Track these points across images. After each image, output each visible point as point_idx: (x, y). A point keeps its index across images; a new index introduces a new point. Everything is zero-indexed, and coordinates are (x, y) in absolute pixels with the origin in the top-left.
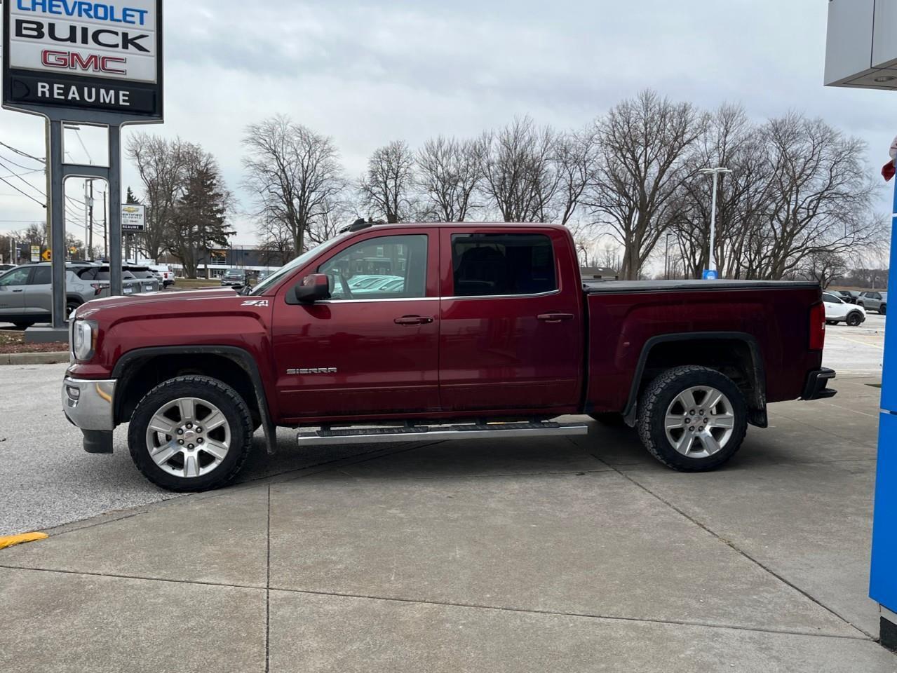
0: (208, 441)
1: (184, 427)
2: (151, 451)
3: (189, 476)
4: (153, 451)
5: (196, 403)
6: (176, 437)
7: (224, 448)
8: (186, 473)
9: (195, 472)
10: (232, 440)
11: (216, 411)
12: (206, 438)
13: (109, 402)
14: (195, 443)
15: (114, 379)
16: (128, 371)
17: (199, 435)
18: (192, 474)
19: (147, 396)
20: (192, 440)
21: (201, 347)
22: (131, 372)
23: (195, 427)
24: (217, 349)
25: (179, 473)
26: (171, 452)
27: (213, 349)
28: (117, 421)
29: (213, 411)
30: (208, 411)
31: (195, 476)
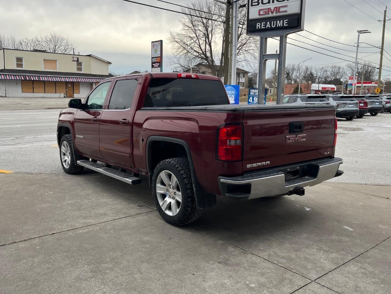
26: (65, 159)
31: (67, 168)
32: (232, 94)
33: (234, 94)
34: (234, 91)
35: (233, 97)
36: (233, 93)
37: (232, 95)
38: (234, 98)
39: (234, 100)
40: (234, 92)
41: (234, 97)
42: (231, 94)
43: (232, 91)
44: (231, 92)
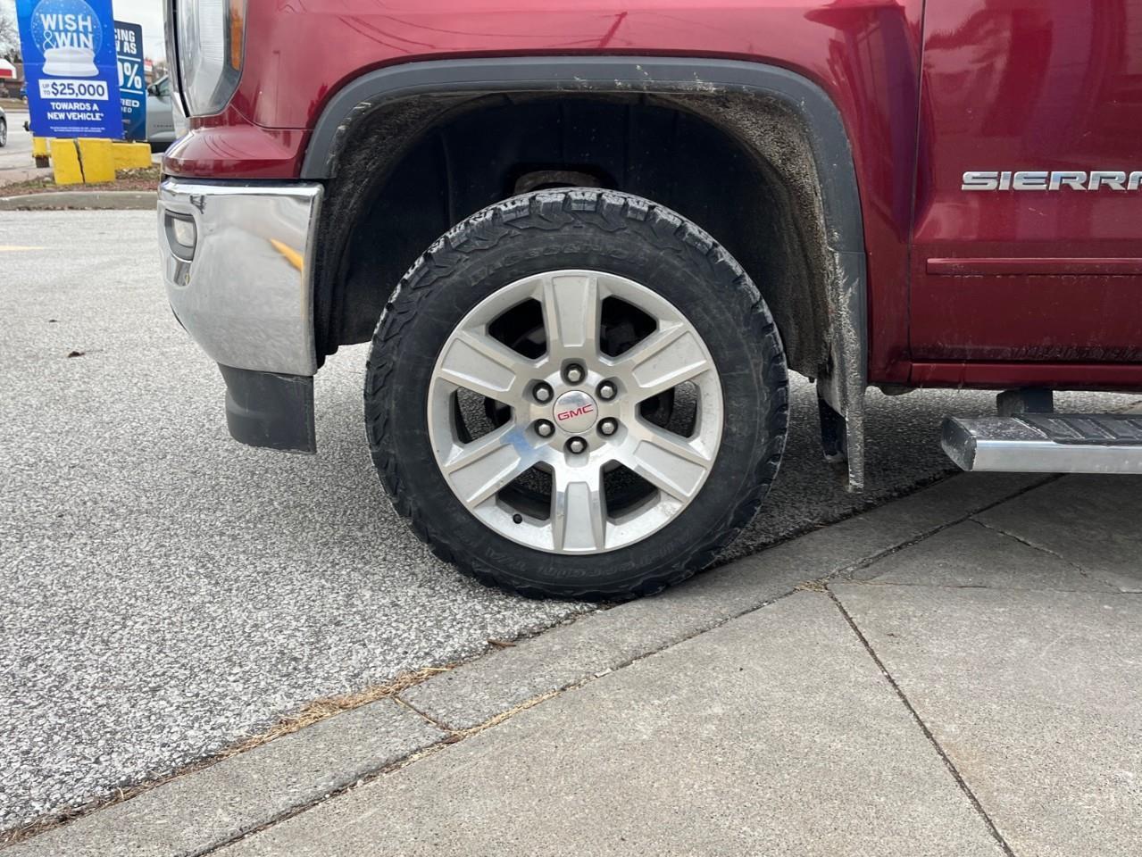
0: (637, 430)
1: (555, 379)
2: (445, 459)
3: (569, 549)
4: (451, 457)
5: (606, 294)
6: (528, 412)
7: (694, 462)
8: (561, 538)
9: (591, 539)
10: (726, 434)
11: (673, 324)
12: (629, 419)
13: (297, 268)
14: (591, 437)
15: (311, 182)
16: (359, 158)
17: (605, 410)
18: (580, 543)
19: (428, 257)
20: (583, 425)
21: (638, 63)
22: (371, 168)
23: (594, 378)
24: (705, 74)
25: (535, 536)
26: (512, 466)
27: (687, 73)
28: (324, 344)
29: (663, 326)
30: (644, 325)
31: (592, 549)
32: (81, 29)
33: (90, 29)
34: (89, 18)
35: (86, 46)
36: (85, 27)
37: (82, 36)
38: (95, 51)
39: (95, 61)
40: (89, 23)
41: (90, 44)
42: (77, 31)
43: (80, 17)
44: (76, 21)
